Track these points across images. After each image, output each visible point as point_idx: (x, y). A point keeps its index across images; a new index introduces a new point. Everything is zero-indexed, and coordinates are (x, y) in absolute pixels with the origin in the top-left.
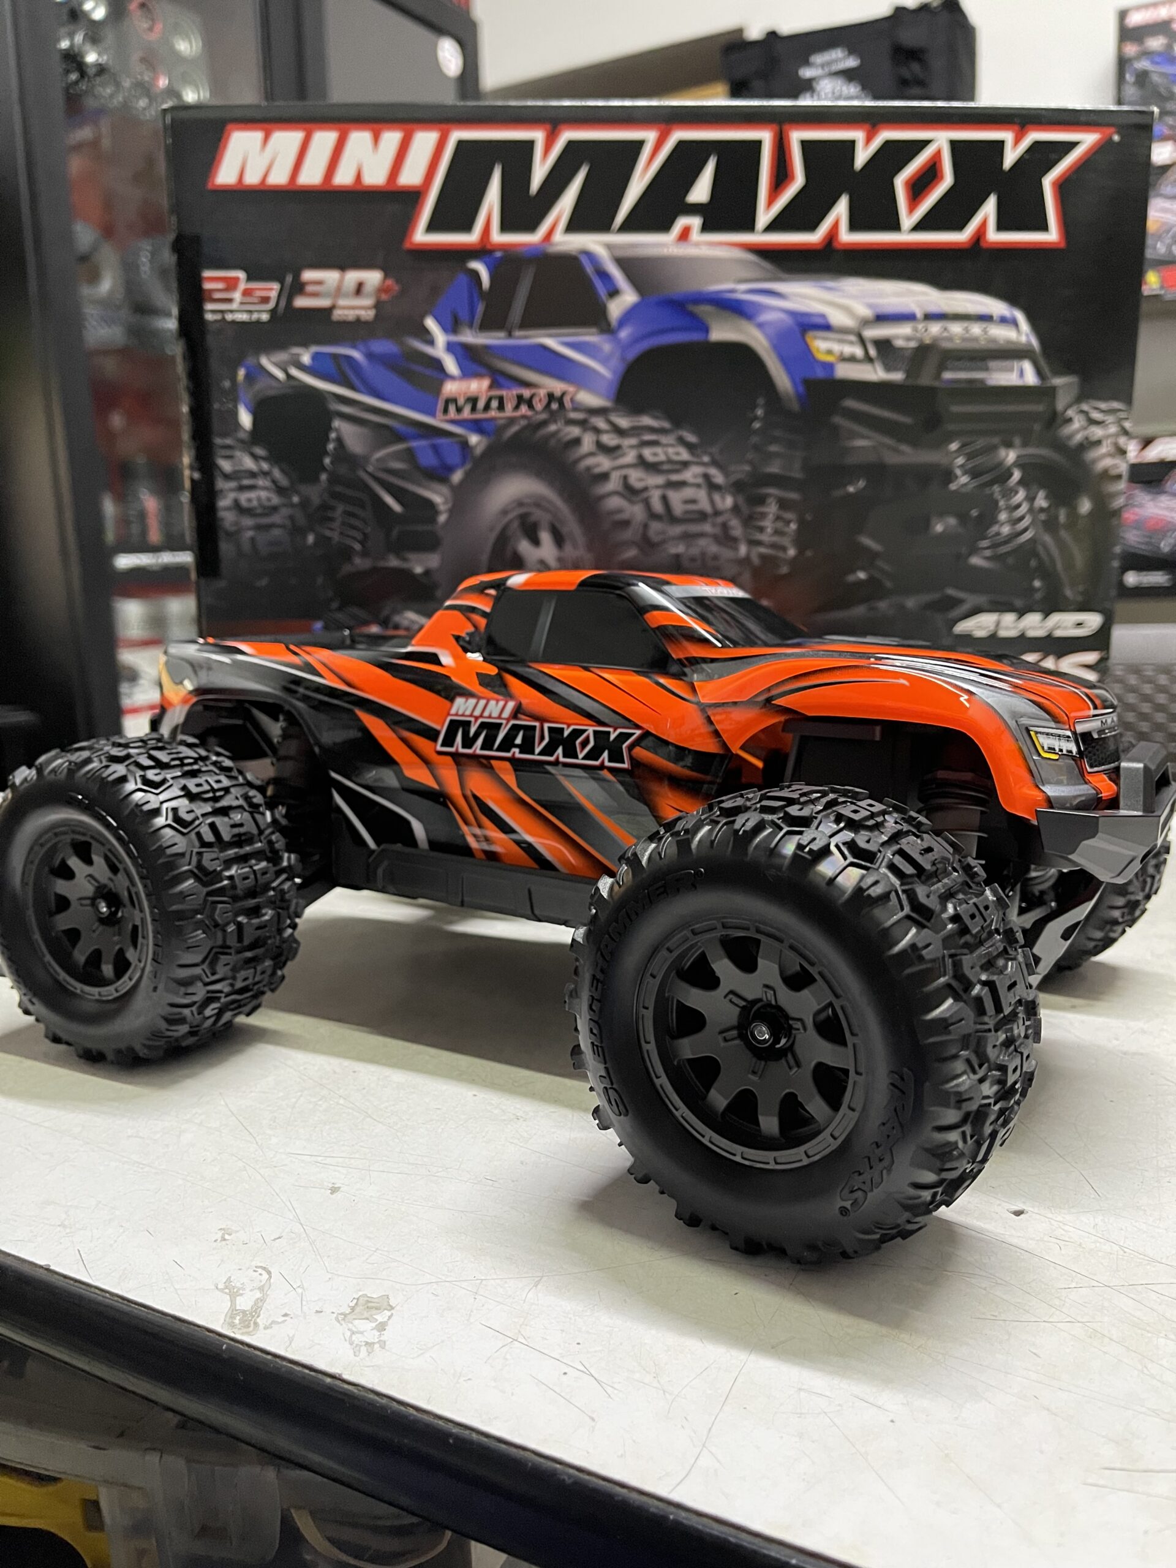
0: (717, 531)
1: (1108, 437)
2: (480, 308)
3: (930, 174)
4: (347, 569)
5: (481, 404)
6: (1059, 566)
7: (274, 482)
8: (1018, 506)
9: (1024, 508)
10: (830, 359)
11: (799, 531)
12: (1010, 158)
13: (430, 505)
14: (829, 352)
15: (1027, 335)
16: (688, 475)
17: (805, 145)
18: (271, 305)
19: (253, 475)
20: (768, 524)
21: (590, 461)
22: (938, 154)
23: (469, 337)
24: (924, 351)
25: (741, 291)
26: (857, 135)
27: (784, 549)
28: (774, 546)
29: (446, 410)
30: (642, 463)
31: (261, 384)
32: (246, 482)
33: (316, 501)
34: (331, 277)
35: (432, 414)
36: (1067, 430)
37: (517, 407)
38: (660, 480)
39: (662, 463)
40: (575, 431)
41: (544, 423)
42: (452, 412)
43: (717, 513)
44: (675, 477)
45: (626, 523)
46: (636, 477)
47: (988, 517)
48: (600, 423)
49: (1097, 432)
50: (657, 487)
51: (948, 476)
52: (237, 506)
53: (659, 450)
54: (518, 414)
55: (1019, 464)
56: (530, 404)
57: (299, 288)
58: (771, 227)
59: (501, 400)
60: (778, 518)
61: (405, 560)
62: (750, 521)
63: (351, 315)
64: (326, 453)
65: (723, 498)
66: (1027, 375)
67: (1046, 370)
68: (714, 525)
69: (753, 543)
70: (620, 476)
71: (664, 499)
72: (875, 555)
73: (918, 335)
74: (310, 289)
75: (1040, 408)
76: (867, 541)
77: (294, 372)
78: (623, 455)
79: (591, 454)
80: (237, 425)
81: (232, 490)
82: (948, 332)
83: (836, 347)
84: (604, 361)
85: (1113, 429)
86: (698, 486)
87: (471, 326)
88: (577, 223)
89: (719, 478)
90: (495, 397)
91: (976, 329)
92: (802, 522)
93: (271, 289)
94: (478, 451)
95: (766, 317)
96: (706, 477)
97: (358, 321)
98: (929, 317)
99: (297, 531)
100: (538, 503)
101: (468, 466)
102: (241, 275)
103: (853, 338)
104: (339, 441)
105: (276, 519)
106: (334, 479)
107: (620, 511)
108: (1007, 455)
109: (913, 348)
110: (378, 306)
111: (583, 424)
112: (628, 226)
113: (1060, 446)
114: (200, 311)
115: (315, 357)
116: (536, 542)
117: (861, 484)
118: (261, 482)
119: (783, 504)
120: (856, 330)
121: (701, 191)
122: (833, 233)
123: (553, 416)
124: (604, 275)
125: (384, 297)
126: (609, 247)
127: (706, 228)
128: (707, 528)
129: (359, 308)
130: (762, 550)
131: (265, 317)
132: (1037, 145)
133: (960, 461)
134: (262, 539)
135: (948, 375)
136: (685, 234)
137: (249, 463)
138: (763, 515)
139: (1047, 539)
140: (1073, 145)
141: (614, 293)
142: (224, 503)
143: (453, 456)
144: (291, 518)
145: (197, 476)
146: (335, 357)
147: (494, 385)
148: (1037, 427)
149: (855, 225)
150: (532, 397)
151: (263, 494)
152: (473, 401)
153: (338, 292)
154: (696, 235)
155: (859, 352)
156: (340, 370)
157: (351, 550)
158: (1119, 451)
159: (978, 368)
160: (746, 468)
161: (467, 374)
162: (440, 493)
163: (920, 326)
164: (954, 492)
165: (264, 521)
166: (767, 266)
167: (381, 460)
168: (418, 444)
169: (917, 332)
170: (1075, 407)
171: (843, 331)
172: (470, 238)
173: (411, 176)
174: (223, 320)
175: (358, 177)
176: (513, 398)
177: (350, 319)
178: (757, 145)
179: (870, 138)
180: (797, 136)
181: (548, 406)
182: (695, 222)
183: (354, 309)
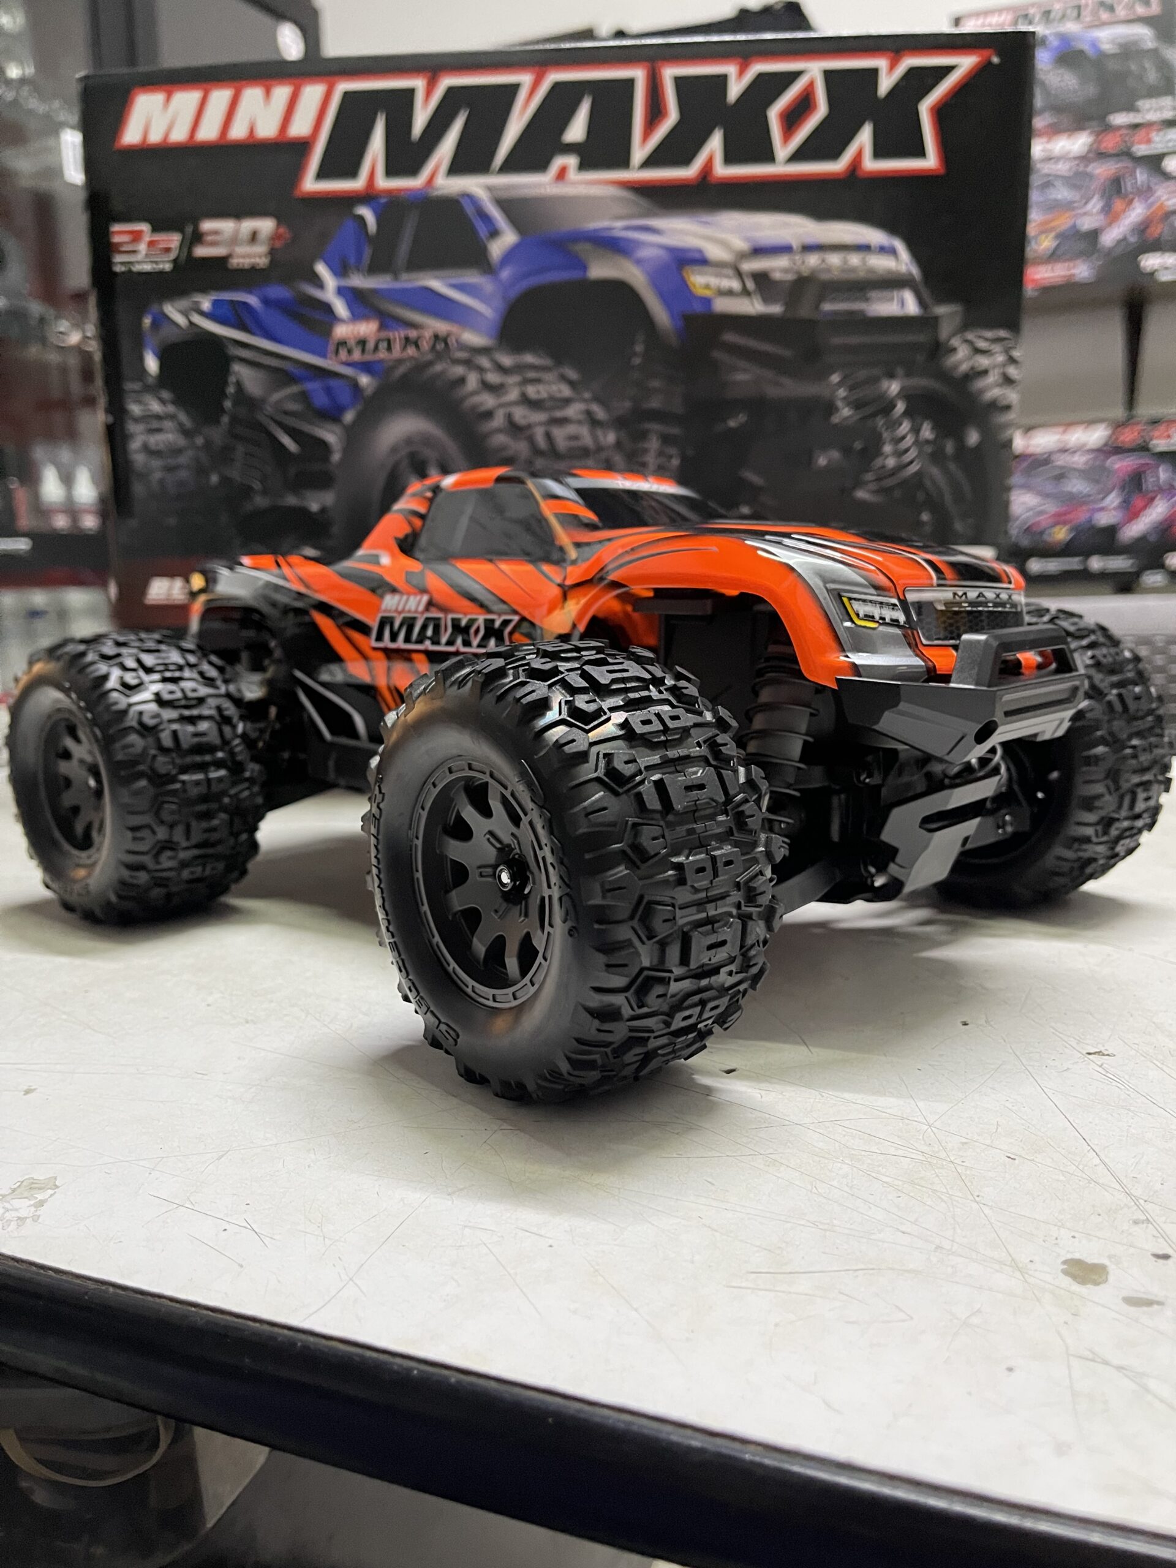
1: (995, 367)
2: (367, 253)
3: (804, 105)
4: (248, 507)
5: (371, 345)
6: (948, 498)
7: (181, 425)
8: (903, 438)
9: (909, 440)
10: (707, 293)
11: (682, 466)
12: (885, 85)
13: (323, 445)
14: (707, 287)
15: (907, 264)
16: (573, 411)
17: (679, 81)
18: (173, 255)
19: (158, 417)
20: (652, 460)
21: (475, 400)
22: (811, 85)
23: (358, 281)
24: (802, 284)
25: (618, 227)
26: (730, 69)
29: (337, 352)
30: (525, 401)
32: (155, 424)
33: (218, 442)
34: (226, 226)
35: (323, 355)
36: (951, 360)
37: (404, 348)
38: (543, 417)
39: (545, 400)
40: (459, 370)
41: (430, 363)
42: (343, 354)
43: (600, 449)
44: (559, 414)
45: (510, 460)
46: (520, 414)
47: (872, 450)
48: (485, 362)
49: (983, 362)
50: (540, 424)
51: (830, 408)
52: (146, 448)
53: (541, 387)
54: (405, 355)
55: (904, 394)
56: (416, 344)
57: (198, 237)
58: (648, 163)
59: (389, 341)
60: (661, 454)
61: (301, 497)
62: (635, 457)
63: (246, 263)
64: (223, 395)
65: (605, 437)
66: (908, 304)
67: (928, 299)
68: (597, 461)
70: (505, 415)
71: (548, 436)
72: (758, 489)
73: (796, 267)
74: (209, 238)
75: (921, 338)
76: (750, 476)
77: (197, 319)
78: (506, 393)
79: (475, 393)
80: (143, 371)
81: (141, 433)
82: (826, 263)
83: (713, 282)
84: (486, 301)
85: (1000, 358)
87: (358, 269)
88: (457, 167)
89: (600, 413)
90: (382, 340)
91: (854, 260)
92: (684, 458)
93: (172, 240)
94: (369, 392)
95: (644, 253)
96: (589, 413)
97: (253, 270)
98: (808, 248)
99: (201, 471)
100: (427, 440)
101: (359, 407)
102: (145, 227)
103: (730, 272)
104: (239, 385)
105: (183, 460)
106: (234, 420)
107: (504, 448)
108: (889, 387)
109: (789, 281)
110: (272, 252)
111: (468, 363)
112: (509, 166)
113: (945, 376)
114: (109, 263)
115: (215, 303)
117: (742, 418)
118: (168, 424)
119: (666, 439)
120: (734, 264)
121: (576, 131)
122: (707, 169)
123: (439, 356)
124: (485, 216)
125: (278, 244)
126: (490, 189)
127: (583, 166)
129: (252, 256)
131: (168, 267)
132: (913, 71)
133: (842, 393)
134: (170, 479)
135: (827, 307)
136: (562, 174)
137: (156, 407)
138: (645, 451)
139: (935, 471)
140: (949, 69)
141: (494, 233)
142: (135, 445)
143: (344, 396)
144: (196, 459)
145: (109, 420)
146: (232, 303)
147: (382, 327)
148: (920, 358)
149: (730, 158)
150: (419, 338)
151: (170, 437)
152: (362, 343)
153: (234, 240)
154: (573, 175)
155: (735, 285)
156: (237, 316)
157: (250, 488)
158: (1008, 381)
159: (856, 299)
160: (628, 404)
161: (356, 317)
162: (333, 432)
163: (797, 258)
164: (836, 425)
165: (171, 462)
166: (643, 202)
167: (280, 401)
168: (314, 386)
169: (794, 264)
170: (959, 336)
171: (720, 265)
172: (357, 184)
173: (300, 128)
174: (130, 271)
175: (252, 131)
176: (400, 339)
177: (246, 267)
178: (630, 83)
179: (741, 72)
180: (669, 73)
181: (433, 347)
182: (571, 161)
183: (249, 256)
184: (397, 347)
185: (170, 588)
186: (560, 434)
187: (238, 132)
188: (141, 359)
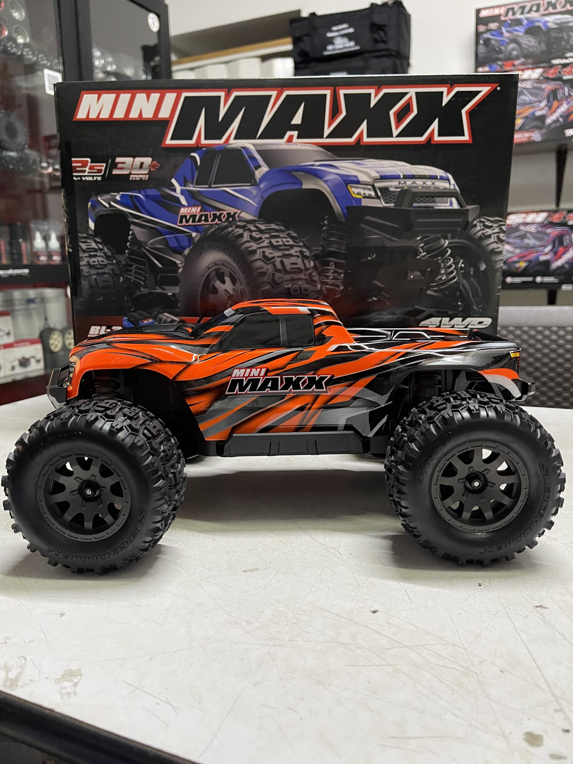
0: (307, 277)
1: (494, 234)
2: (196, 174)
3: (407, 108)
4: (138, 293)
5: (197, 218)
6: (471, 296)
8: (450, 266)
9: (453, 267)
10: (359, 197)
12: (446, 100)
13: (175, 264)
14: (358, 194)
15: (454, 185)
16: (292, 252)
17: (346, 96)
18: (102, 173)
19: (96, 250)
22: (410, 99)
23: (191, 188)
24: (404, 193)
25: (316, 165)
26: (371, 91)
27: (338, 286)
28: (333, 285)
29: (181, 222)
31: (98, 209)
32: (93, 253)
33: (124, 262)
34: (129, 160)
35: (175, 223)
36: (474, 231)
37: (214, 220)
38: (280, 254)
39: (281, 246)
41: (226, 227)
42: (184, 222)
43: (306, 269)
44: (286, 253)
46: (269, 252)
47: (436, 272)
48: (252, 227)
49: (489, 232)
50: (279, 257)
51: (416, 252)
52: (89, 264)
53: (279, 240)
54: (214, 223)
55: (450, 246)
56: (219, 218)
57: (114, 166)
58: (331, 135)
59: (206, 216)
60: (335, 272)
63: (138, 178)
64: (127, 240)
65: (309, 262)
66: (454, 204)
68: (305, 275)
69: (323, 283)
70: (261, 252)
71: (282, 262)
73: (401, 186)
74: (119, 166)
75: (460, 220)
77: (113, 204)
78: (262, 242)
79: (248, 241)
80: (88, 227)
82: (415, 183)
83: (362, 192)
84: (253, 198)
85: (497, 230)
86: (298, 256)
90: (204, 215)
91: (429, 183)
92: (346, 274)
93: (102, 166)
94: (196, 240)
95: (328, 178)
96: (301, 252)
97: (142, 180)
98: (406, 177)
99: (116, 276)
100: (224, 264)
101: (192, 246)
102: (89, 160)
103: (370, 187)
104: (133, 234)
105: (106, 270)
106: (132, 252)
107: (261, 268)
108: (445, 242)
109: (399, 192)
110: (150, 173)
111: (244, 227)
112: (264, 136)
113: (470, 238)
114: (71, 176)
115: (122, 197)
116: (223, 282)
117: (374, 256)
118: (99, 253)
120: (372, 184)
121: (297, 119)
122: (360, 139)
123: (230, 224)
125: (152, 169)
126: (254, 145)
127: (300, 136)
128: (302, 276)
129: (142, 174)
130: (328, 286)
131: (99, 179)
132: (459, 93)
133: (422, 245)
134: (100, 279)
135: (415, 205)
136: (290, 140)
137: (94, 245)
138: (328, 270)
139: (464, 281)
140: (476, 93)
141: (258, 167)
142: (83, 263)
143: (185, 243)
144: (113, 270)
145: (71, 250)
147: (203, 209)
148: (459, 229)
149: (370, 134)
150: (221, 214)
151: (100, 259)
152: (194, 216)
153: (132, 167)
154: (295, 140)
155: (373, 194)
156: (133, 203)
157: (140, 284)
158: (500, 240)
159: (431, 201)
160: (320, 248)
161: (190, 205)
162: (179, 259)
163: (402, 181)
164: (419, 260)
166: (329, 154)
167: (152, 244)
168: (169, 236)
170: (478, 219)
171: (366, 184)
172: (191, 142)
173: (164, 114)
174: (81, 180)
175: (141, 113)
176: (211, 215)
178: (324, 97)
179: (377, 92)
180: (342, 92)
181: (228, 219)
182: (295, 134)
183: (139, 175)
184: (210, 219)
185: (100, 330)
186: (287, 262)
187: (134, 115)
188: (86, 222)
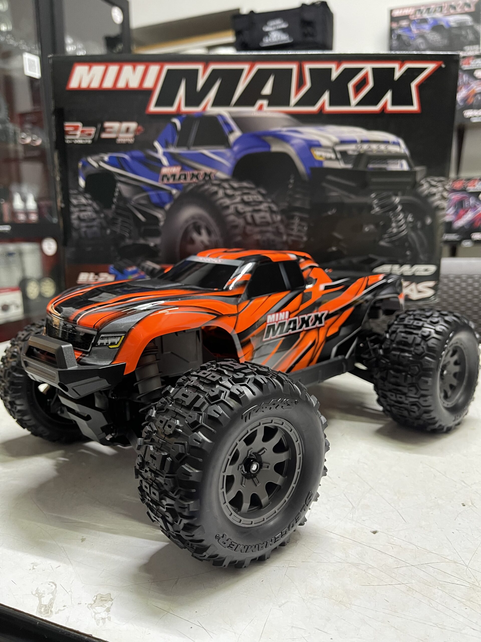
0: (274, 230)
1: (438, 192)
2: (177, 138)
3: (363, 82)
4: (123, 244)
5: (177, 177)
6: (418, 246)
7: (94, 209)
8: (400, 220)
9: (403, 222)
10: (321, 159)
11: (308, 230)
12: (397, 75)
13: (156, 218)
14: (321, 156)
15: (404, 150)
16: (262, 207)
17: (311, 70)
18: (92, 137)
19: (85, 205)
20: (295, 227)
21: (222, 201)
22: (367, 74)
23: (172, 150)
24: (360, 156)
25: (284, 130)
26: (333, 66)
27: (301, 237)
28: (298, 236)
29: (163, 180)
30: (243, 202)
31: (88, 169)
32: (83, 208)
33: (110, 216)
34: (115, 125)
35: (157, 180)
36: (421, 189)
37: (192, 179)
38: (250, 209)
39: (251, 202)
40: (215, 188)
41: (203, 185)
42: (165, 181)
43: (274, 222)
44: (257, 208)
45: (236, 227)
46: (241, 207)
47: (388, 225)
48: (226, 185)
49: (434, 190)
50: (249, 212)
51: (371, 207)
52: (79, 218)
53: (250, 196)
54: (192, 181)
55: (401, 203)
56: (197, 177)
57: (103, 130)
58: (297, 104)
59: (185, 175)
60: (299, 225)
61: (146, 240)
62: (288, 226)
64: (114, 196)
65: (276, 217)
66: (404, 166)
67: (412, 164)
68: (273, 228)
69: (289, 235)
70: (234, 208)
71: (252, 217)
72: (339, 240)
73: (358, 150)
74: (108, 130)
75: (409, 180)
76: (336, 235)
77: (102, 164)
78: (235, 199)
79: (222, 198)
80: (78, 185)
81: (77, 212)
82: (371, 148)
83: (324, 154)
84: (227, 159)
85: (441, 189)
87: (173, 144)
88: (216, 103)
89: (275, 208)
90: (182, 175)
91: (383, 147)
92: (309, 227)
93: (92, 130)
94: (176, 196)
95: (295, 142)
96: (270, 208)
97: (127, 144)
98: (363, 142)
99: (103, 228)
100: (201, 218)
101: (172, 203)
102: (80, 124)
103: (331, 150)
104: (120, 192)
105: (95, 223)
106: (118, 207)
107: (234, 221)
108: (395, 199)
109: (355, 155)
110: (135, 137)
111: (219, 185)
112: (238, 104)
113: (418, 195)
114: (64, 139)
115: (110, 158)
116: (200, 233)
117: (334, 211)
118: (89, 208)
119: (302, 219)
120: (332, 147)
121: (267, 90)
122: (322, 108)
123: (207, 182)
124: (227, 124)
125: (138, 134)
126: (230, 113)
127: (270, 105)
128: (270, 228)
129: (127, 138)
130: (293, 238)
131: (90, 142)
132: (409, 69)
133: (376, 201)
134: (89, 231)
135: (371, 166)
136: (261, 107)
137: (83, 201)
138: (293, 224)
139: (413, 234)
140: (424, 69)
141: (231, 131)
142: (74, 216)
143: (165, 198)
144: (101, 223)
145: (63, 205)
146: (118, 158)
147: (182, 169)
148: (408, 188)
149: (332, 103)
150: (198, 174)
151: (89, 213)
152: (174, 176)
153: (119, 131)
154: (265, 108)
155: (333, 156)
156: (120, 163)
157: (125, 236)
158: (443, 198)
159: (383, 163)
160: (286, 204)
161: (171, 165)
162: (160, 213)
163: (359, 145)
164: (373, 215)
165: (90, 224)
166: (295, 120)
167: (137, 200)
168: (151, 193)
169: (357, 148)
170: (424, 179)
171: (327, 147)
172: (172, 109)
173: (148, 84)
174: (73, 143)
175: (127, 85)
176: (190, 174)
177: (124, 142)
178: (291, 70)
179: (338, 67)
180: (307, 67)
181: (204, 178)
182: (265, 102)
183: (125, 138)
184: (189, 178)
185: (88, 277)
186: (257, 216)
187: (121, 85)
188: (77, 180)
